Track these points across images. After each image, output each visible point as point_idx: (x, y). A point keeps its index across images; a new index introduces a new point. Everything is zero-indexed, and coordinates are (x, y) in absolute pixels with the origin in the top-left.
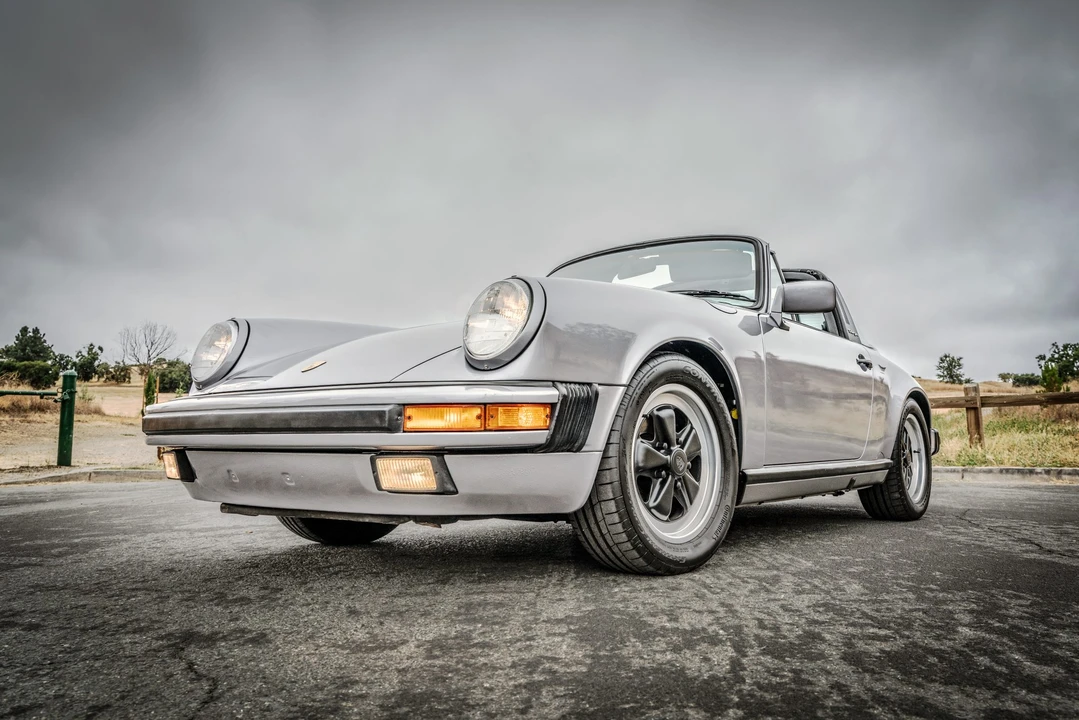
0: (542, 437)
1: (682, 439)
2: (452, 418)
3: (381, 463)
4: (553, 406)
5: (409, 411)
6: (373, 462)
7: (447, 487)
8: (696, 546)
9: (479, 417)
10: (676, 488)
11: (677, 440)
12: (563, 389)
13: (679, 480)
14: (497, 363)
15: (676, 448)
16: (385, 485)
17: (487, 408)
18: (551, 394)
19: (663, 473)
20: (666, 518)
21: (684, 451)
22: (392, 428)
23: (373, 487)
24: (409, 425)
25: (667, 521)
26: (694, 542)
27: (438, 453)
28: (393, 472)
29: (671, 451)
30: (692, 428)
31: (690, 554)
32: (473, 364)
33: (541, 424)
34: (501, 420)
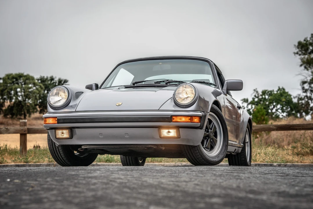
0: (199, 125)
1: (211, 127)
2: (183, 119)
4: (201, 117)
5: (174, 117)
6: (159, 129)
7: (179, 136)
8: (218, 157)
9: (189, 119)
10: (211, 141)
11: (210, 128)
12: (203, 113)
13: (211, 139)
15: (210, 130)
16: (162, 136)
18: (201, 114)
19: (207, 138)
20: (209, 150)
21: (212, 131)
22: (170, 121)
23: (158, 137)
25: (209, 151)
26: (217, 156)
27: (178, 128)
28: (165, 133)
29: (209, 131)
30: (213, 123)
31: (216, 160)
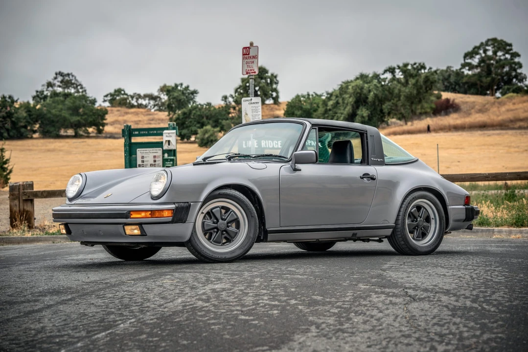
0: (170, 219)
2: (143, 214)
3: (126, 227)
4: (173, 210)
5: (132, 213)
6: (123, 226)
7: (143, 234)
9: (150, 214)
11: (221, 218)
12: (177, 205)
14: (158, 197)
16: (127, 233)
17: (153, 212)
18: (173, 206)
22: (127, 218)
23: (124, 234)
24: (132, 216)
27: (140, 225)
28: (129, 230)
30: (232, 211)
32: (153, 198)
33: (170, 215)
34: (157, 214)
